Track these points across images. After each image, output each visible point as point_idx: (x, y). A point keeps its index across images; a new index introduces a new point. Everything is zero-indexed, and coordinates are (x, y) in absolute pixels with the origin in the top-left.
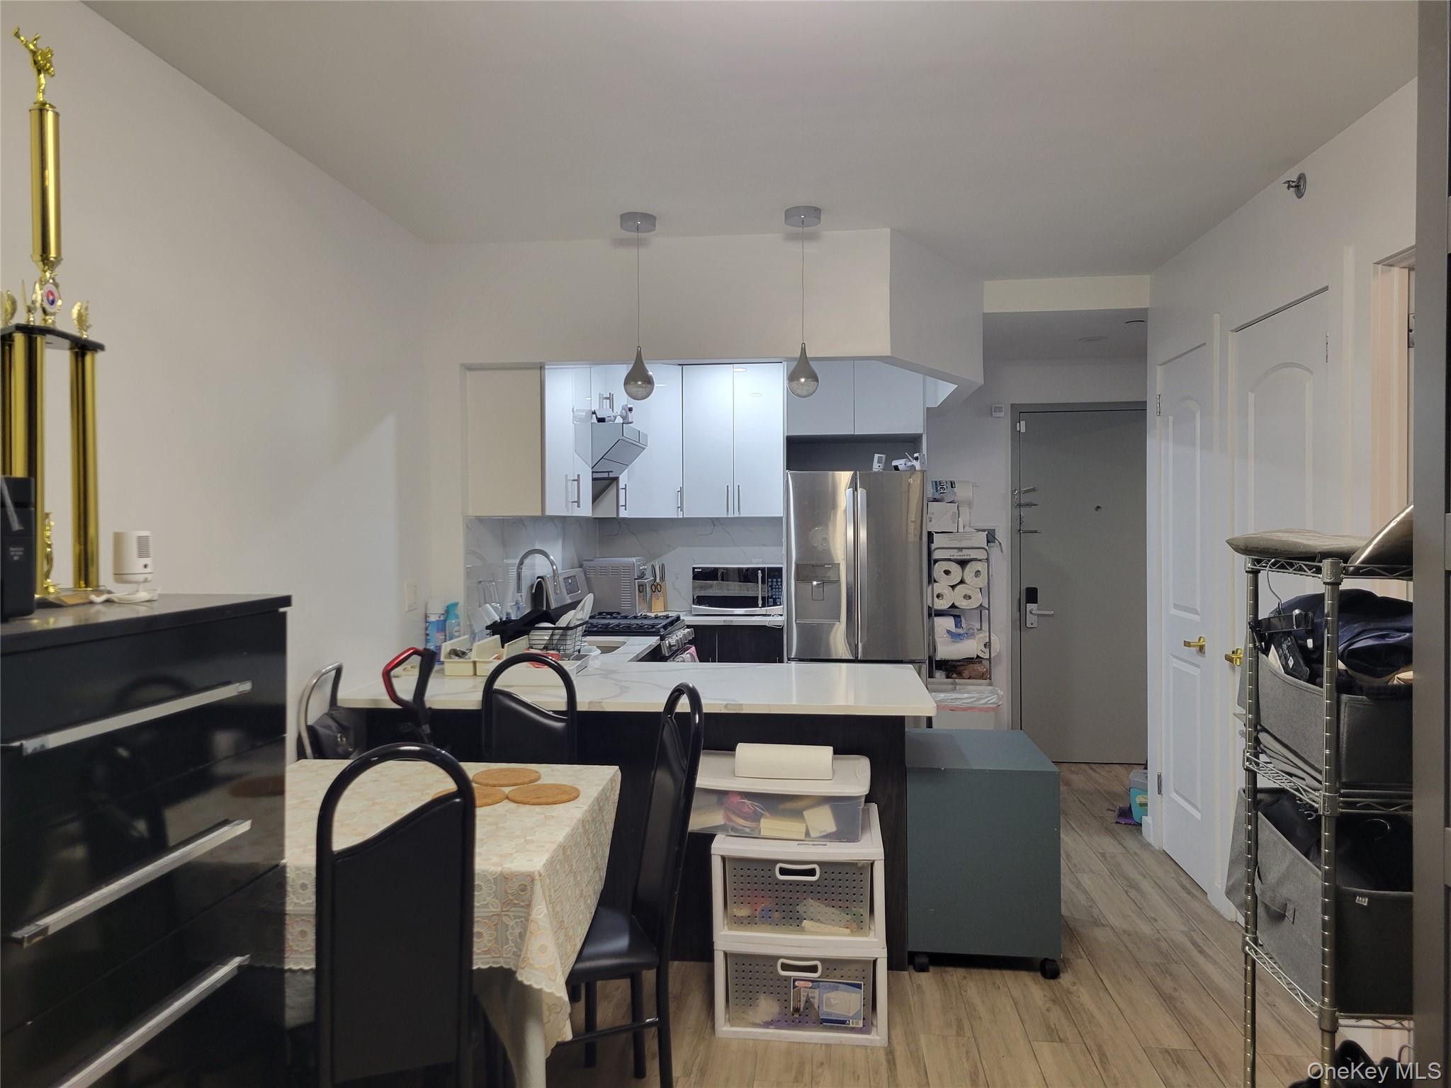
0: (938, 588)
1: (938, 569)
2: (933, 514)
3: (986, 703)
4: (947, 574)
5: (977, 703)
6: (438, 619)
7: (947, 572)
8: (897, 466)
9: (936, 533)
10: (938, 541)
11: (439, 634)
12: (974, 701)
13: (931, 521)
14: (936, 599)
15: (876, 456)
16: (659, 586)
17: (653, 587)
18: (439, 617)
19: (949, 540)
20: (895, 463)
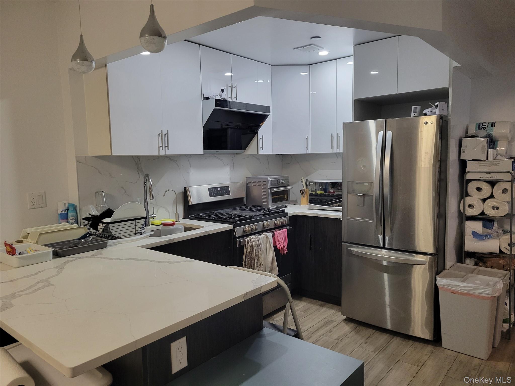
0: (469, 200)
1: (471, 188)
2: (466, 147)
3: (481, 293)
4: (478, 191)
5: (473, 291)
6: (61, 213)
7: (479, 189)
8: (426, 113)
9: (469, 160)
10: (470, 166)
11: (62, 221)
12: (470, 290)
13: (464, 152)
14: (467, 208)
15: (413, 107)
16: (304, 191)
17: (301, 191)
18: (62, 212)
19: (480, 166)
20: (424, 112)
